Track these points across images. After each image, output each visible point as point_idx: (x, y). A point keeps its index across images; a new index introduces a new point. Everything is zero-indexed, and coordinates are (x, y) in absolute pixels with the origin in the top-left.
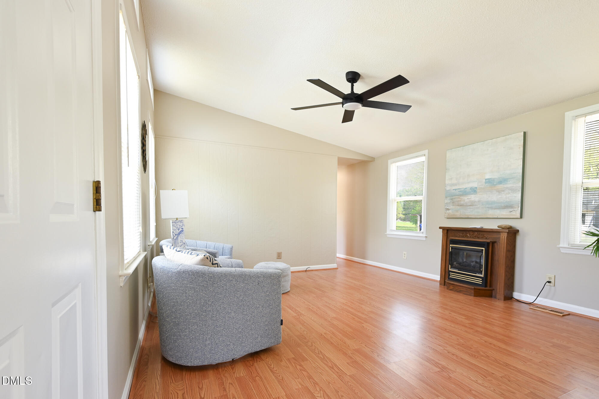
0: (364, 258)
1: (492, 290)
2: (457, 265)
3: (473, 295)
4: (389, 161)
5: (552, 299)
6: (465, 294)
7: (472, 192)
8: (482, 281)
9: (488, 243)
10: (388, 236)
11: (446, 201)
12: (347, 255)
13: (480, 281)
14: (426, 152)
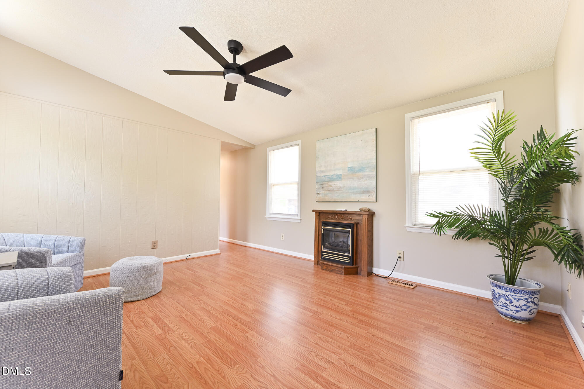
0: (246, 240)
1: (357, 268)
2: (328, 245)
3: (343, 273)
4: (268, 149)
5: (402, 272)
6: (337, 273)
7: (338, 178)
8: (349, 260)
9: (353, 224)
10: (267, 219)
11: (317, 187)
12: (230, 238)
13: (347, 260)
14: (299, 142)
